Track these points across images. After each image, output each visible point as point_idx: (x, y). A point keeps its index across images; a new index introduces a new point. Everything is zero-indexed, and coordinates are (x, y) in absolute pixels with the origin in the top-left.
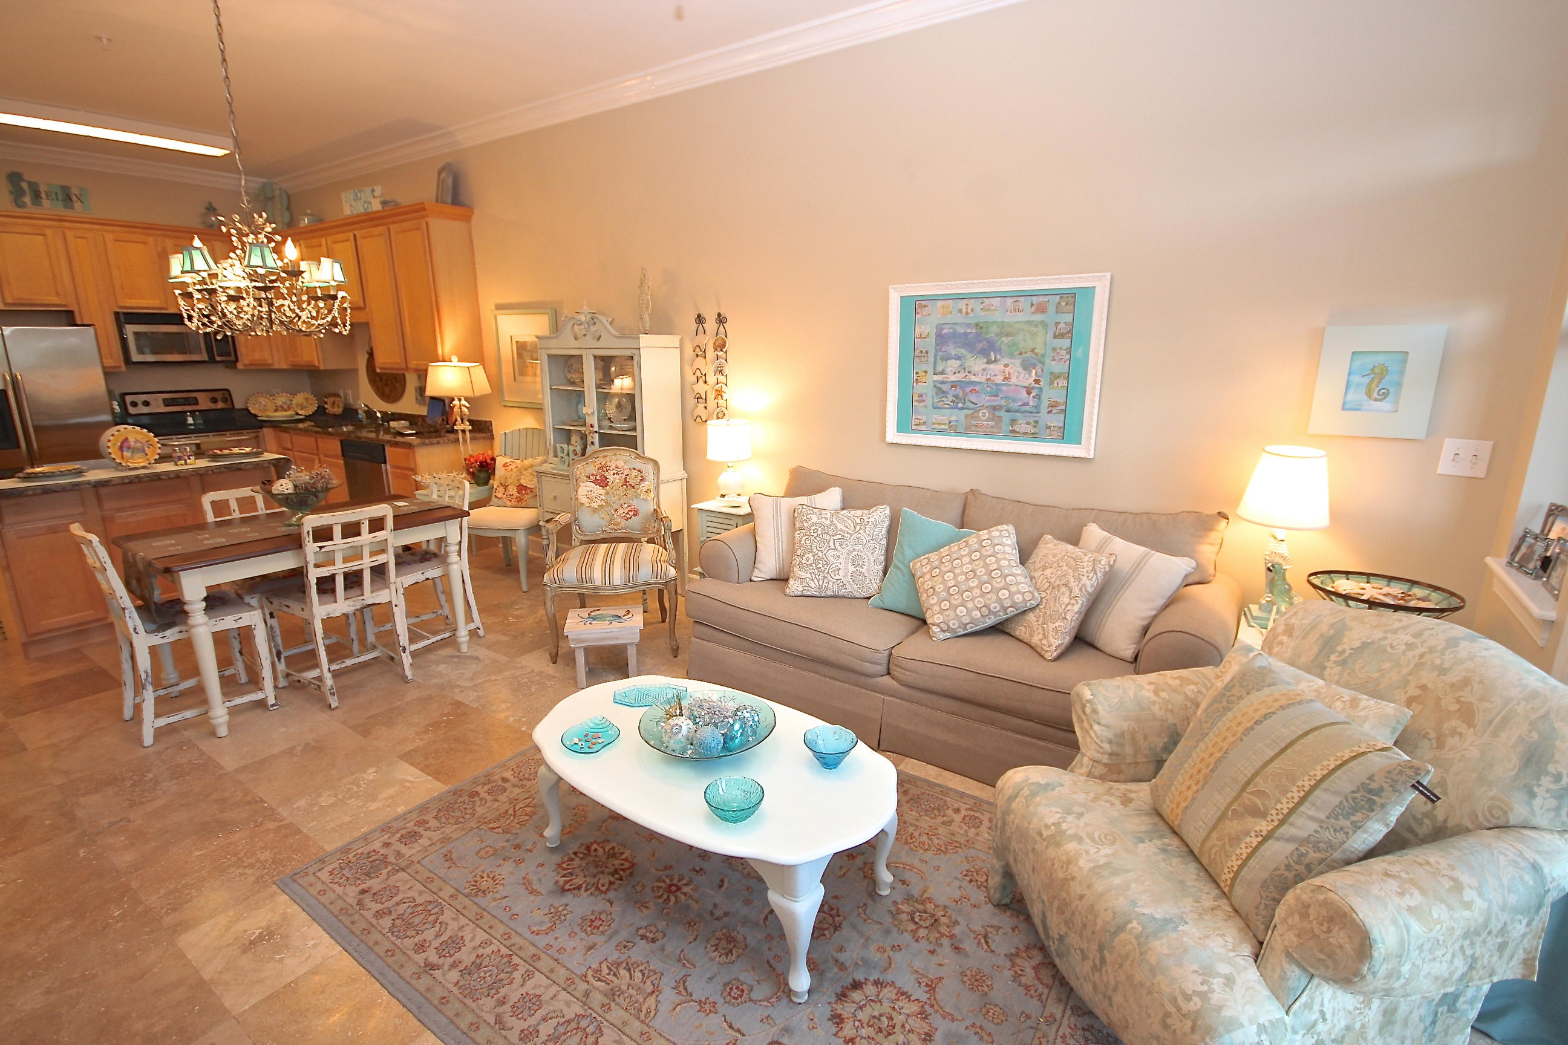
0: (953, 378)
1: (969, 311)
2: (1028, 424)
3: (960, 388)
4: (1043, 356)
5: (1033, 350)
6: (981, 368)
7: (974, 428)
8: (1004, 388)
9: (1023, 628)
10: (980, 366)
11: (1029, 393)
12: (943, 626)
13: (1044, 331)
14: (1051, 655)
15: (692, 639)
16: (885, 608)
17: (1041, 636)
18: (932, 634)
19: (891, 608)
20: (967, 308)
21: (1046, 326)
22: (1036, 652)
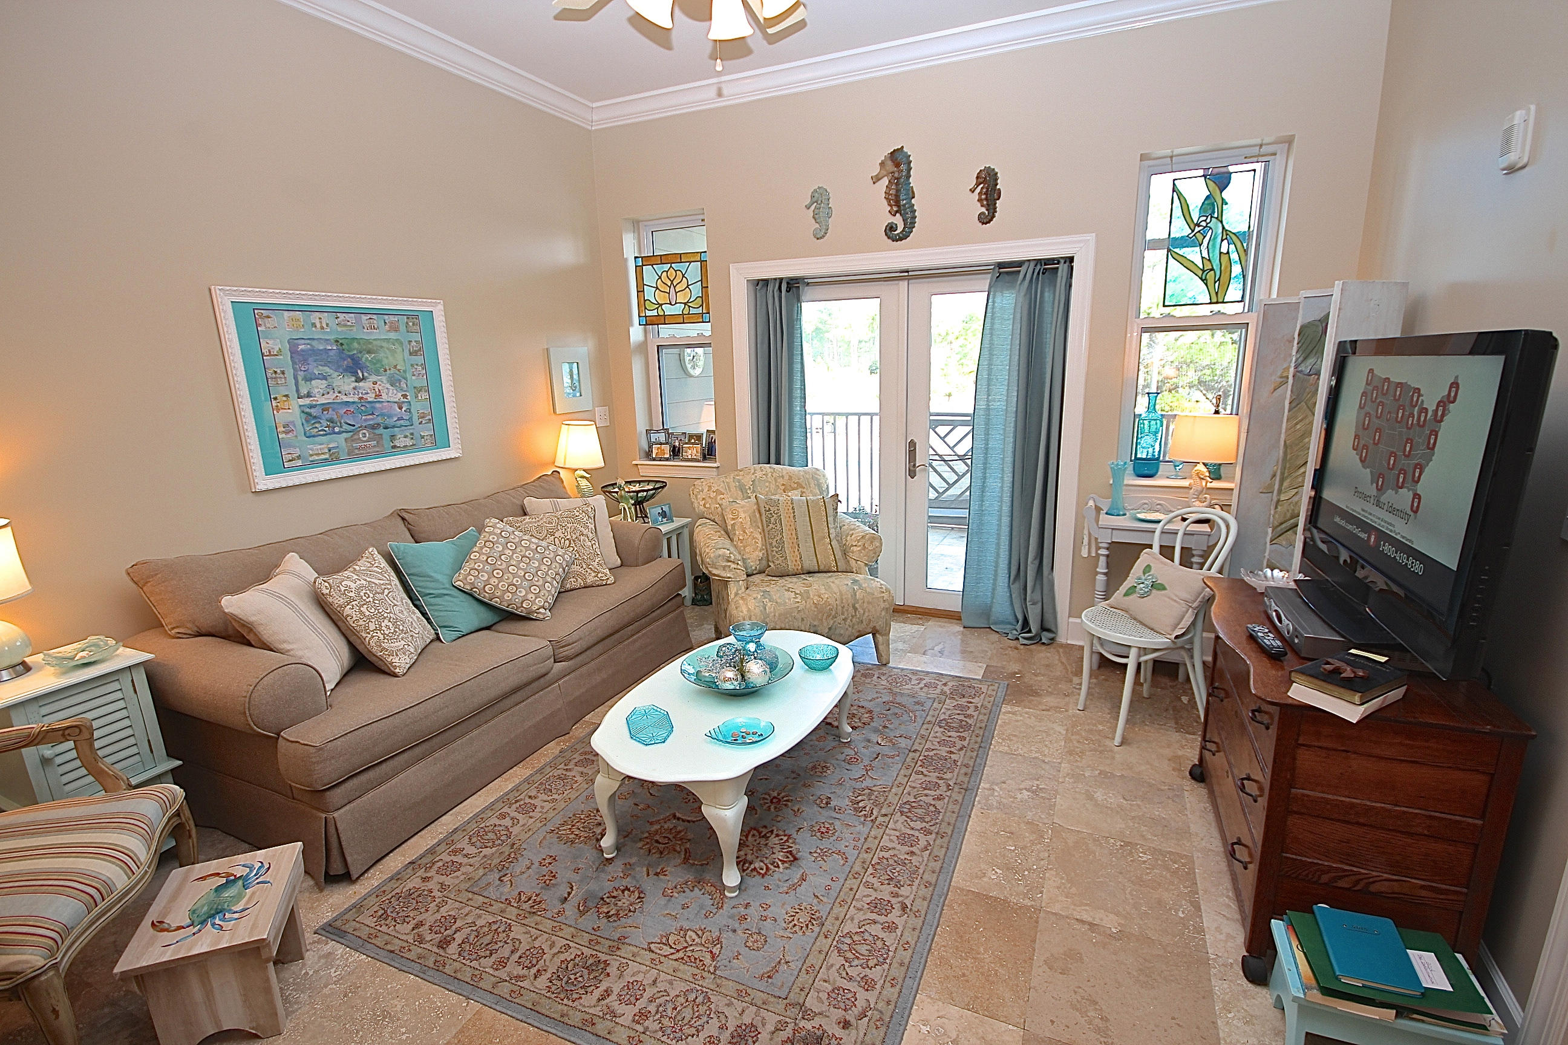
0: (322, 400)
1: (325, 326)
2: (406, 437)
3: (333, 410)
4: (405, 371)
5: (395, 367)
7: (357, 451)
8: (378, 405)
9: (572, 580)
10: (350, 385)
11: (401, 408)
12: (547, 604)
13: (400, 349)
14: (612, 580)
15: (336, 815)
16: (463, 636)
17: (593, 574)
18: (542, 617)
19: (469, 631)
20: (321, 322)
21: (401, 344)
22: (598, 586)
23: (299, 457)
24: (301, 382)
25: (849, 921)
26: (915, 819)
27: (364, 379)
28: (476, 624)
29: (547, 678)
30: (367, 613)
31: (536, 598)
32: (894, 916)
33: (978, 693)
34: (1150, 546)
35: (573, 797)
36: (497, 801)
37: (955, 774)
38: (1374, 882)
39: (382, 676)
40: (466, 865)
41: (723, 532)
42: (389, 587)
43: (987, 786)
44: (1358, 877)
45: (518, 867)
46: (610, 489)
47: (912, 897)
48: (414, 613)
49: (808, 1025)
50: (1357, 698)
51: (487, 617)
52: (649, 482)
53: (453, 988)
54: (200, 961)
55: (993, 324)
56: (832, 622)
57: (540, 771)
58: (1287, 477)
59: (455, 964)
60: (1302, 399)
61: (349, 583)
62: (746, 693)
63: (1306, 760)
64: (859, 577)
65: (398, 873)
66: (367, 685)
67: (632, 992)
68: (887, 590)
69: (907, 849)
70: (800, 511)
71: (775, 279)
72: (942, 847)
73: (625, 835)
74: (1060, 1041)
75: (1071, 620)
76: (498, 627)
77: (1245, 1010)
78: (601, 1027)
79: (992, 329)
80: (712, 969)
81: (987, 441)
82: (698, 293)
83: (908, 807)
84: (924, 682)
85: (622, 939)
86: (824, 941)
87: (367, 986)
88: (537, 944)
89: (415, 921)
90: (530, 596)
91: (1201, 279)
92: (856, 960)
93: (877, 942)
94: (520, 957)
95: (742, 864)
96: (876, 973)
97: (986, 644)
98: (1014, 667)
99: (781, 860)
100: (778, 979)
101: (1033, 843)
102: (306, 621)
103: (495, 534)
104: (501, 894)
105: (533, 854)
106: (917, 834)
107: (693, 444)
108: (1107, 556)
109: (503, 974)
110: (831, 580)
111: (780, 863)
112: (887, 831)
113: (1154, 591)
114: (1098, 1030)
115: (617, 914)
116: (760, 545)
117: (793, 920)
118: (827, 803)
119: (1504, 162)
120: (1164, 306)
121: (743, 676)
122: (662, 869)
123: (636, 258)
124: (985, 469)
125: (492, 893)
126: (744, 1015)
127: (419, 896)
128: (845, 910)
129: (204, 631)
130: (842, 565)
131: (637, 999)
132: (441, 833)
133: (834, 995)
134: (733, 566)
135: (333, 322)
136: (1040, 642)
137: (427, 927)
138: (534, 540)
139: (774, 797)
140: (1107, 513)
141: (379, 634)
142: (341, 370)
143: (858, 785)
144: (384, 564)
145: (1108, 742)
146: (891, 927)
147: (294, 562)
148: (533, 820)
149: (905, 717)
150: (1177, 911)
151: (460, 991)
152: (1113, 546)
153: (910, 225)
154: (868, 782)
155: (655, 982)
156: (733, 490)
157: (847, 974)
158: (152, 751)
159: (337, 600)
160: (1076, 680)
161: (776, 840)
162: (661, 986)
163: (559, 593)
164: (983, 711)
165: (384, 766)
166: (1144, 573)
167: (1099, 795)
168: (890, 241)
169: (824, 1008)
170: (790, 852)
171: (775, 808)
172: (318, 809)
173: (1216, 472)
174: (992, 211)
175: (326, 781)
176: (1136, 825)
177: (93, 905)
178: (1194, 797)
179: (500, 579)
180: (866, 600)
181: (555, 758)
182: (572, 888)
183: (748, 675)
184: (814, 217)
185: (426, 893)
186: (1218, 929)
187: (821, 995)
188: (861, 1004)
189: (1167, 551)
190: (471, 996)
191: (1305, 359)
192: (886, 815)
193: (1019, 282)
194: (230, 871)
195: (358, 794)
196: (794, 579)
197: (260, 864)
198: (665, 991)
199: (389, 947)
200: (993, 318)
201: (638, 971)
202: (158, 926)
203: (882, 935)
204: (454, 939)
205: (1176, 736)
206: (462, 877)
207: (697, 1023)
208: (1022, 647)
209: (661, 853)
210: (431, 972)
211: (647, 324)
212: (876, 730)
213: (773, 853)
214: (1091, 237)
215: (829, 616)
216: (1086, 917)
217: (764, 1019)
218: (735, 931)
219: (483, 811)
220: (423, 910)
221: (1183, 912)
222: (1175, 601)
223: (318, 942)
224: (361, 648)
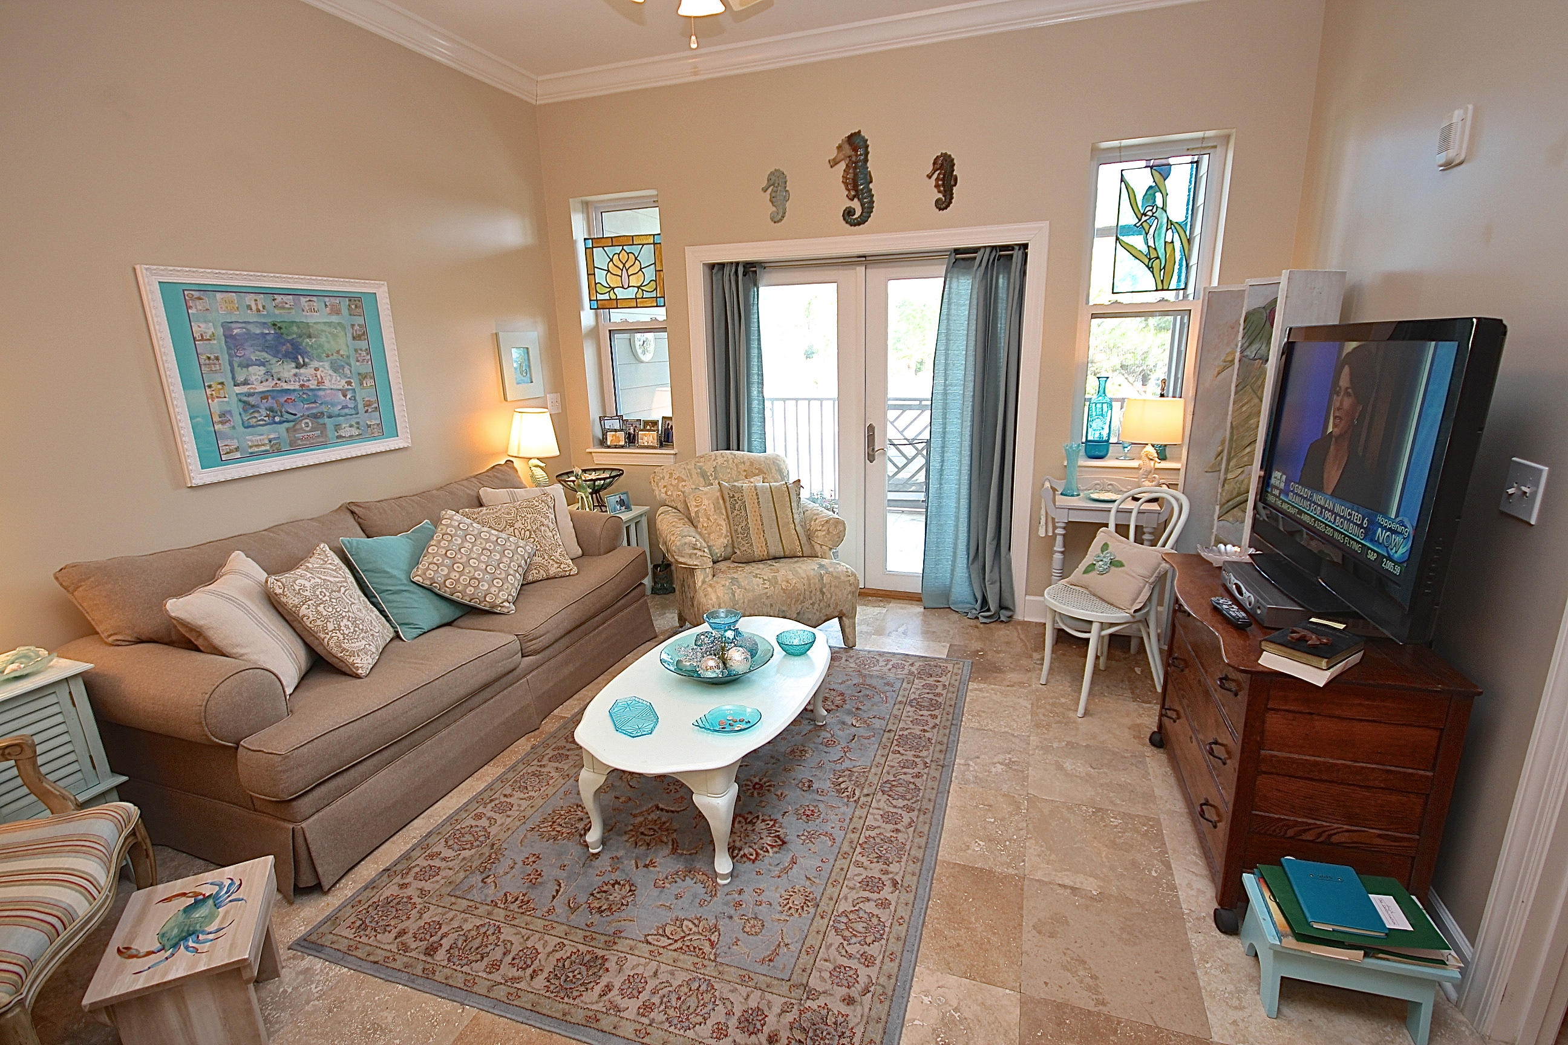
0: (261, 388)
1: (261, 309)
2: (351, 426)
3: (273, 398)
4: (348, 357)
5: (338, 352)
6: (292, 373)
7: (299, 442)
8: (321, 393)
9: (534, 571)
10: (289, 371)
11: (345, 396)
12: (510, 598)
13: (343, 333)
14: (575, 570)
15: (304, 825)
16: (425, 633)
17: (556, 565)
18: (506, 610)
19: (430, 628)
20: (257, 304)
21: (343, 328)
22: (561, 577)
23: (237, 449)
24: (237, 369)
25: (843, 901)
26: (896, 797)
27: (305, 365)
28: (437, 622)
29: (516, 673)
30: (325, 613)
31: (499, 591)
32: (887, 892)
33: (945, 672)
34: (1106, 525)
35: (550, 793)
36: (470, 801)
37: (931, 751)
38: (1335, 834)
39: (343, 678)
40: (445, 869)
41: (686, 520)
42: (345, 584)
43: (962, 761)
44: (1320, 830)
45: (501, 868)
46: (565, 478)
47: (901, 873)
48: (372, 611)
49: (814, 1005)
50: (1324, 663)
51: (449, 613)
52: (604, 470)
53: (445, 995)
54: (175, 989)
55: (949, 309)
56: (800, 607)
57: (513, 768)
58: (1233, 457)
59: (446, 970)
60: (1249, 382)
61: (303, 582)
62: (728, 681)
63: (1275, 723)
64: (825, 562)
65: (373, 881)
66: (327, 688)
67: (633, 985)
68: (853, 574)
69: (892, 827)
70: (765, 498)
71: (732, 263)
72: (925, 823)
73: (609, 828)
74: (1055, 1001)
75: (1028, 598)
76: (459, 623)
77: (1221, 960)
78: (606, 1023)
79: (948, 314)
80: (712, 957)
81: (944, 424)
82: (652, 276)
83: (889, 786)
84: (891, 663)
85: (617, 933)
86: (821, 921)
87: (352, 1000)
88: (529, 944)
89: (397, 930)
90: (493, 590)
91: (1147, 266)
92: (854, 938)
93: (872, 919)
94: (514, 959)
95: (733, 850)
96: (874, 950)
97: (949, 625)
98: (976, 645)
99: (769, 845)
100: (779, 961)
101: (1011, 814)
102: (259, 623)
103: (453, 526)
104: (486, 896)
105: (515, 854)
106: (900, 811)
107: (648, 431)
108: (1064, 535)
109: (497, 977)
110: (798, 565)
111: (769, 848)
112: (871, 811)
113: (1113, 568)
114: (1089, 988)
115: (610, 909)
116: (724, 532)
117: (788, 903)
118: (809, 786)
119: (1442, 158)
120: (1113, 293)
121: (724, 664)
122: (651, 861)
123: (585, 239)
124: (943, 452)
125: (475, 895)
126: (750, 1000)
127: (398, 903)
128: (838, 891)
129: (143, 637)
130: (807, 550)
131: (640, 992)
132: (414, 838)
133: (836, 974)
134: (700, 553)
135: (270, 305)
136: (999, 621)
137: (410, 935)
138: (493, 532)
139: (756, 783)
140: (1062, 494)
141: (339, 634)
142: (280, 356)
143: (838, 767)
144: (337, 561)
145: (1071, 714)
146: (884, 904)
147: (239, 560)
148: (511, 819)
149: (877, 698)
150: (1150, 871)
151: (454, 998)
152: (1070, 525)
153: (868, 210)
154: (847, 764)
155: (655, 974)
156: (695, 476)
157: (847, 952)
158: (94, 767)
159: (291, 600)
160: (1036, 656)
161: (763, 826)
162: (663, 977)
163: (522, 585)
164: (951, 689)
165: (352, 771)
166: (1102, 551)
167: (1068, 765)
168: (848, 226)
169: (828, 986)
170: (778, 837)
171: (759, 794)
172: (284, 820)
173: (1162, 453)
174: (948, 197)
175: (292, 790)
176: (1105, 792)
177: (55, 934)
178: (1156, 764)
179: (461, 573)
180: (833, 584)
181: (528, 754)
182: (560, 885)
183: (730, 663)
184: (770, 200)
185: (405, 900)
186: (1189, 886)
187: (823, 974)
188: (863, 980)
189: (1122, 530)
190: (466, 1002)
191: (1250, 344)
192: (868, 795)
193: (975, 268)
194: (198, 890)
195: (326, 802)
196: (761, 566)
197: (230, 881)
198: (667, 982)
199: (371, 958)
200: (949, 304)
201: (637, 964)
202: (125, 952)
203: (876, 912)
204: (441, 945)
205: (1133, 706)
206: (442, 882)
207: (703, 1011)
208: (982, 626)
209: (648, 845)
210: (420, 981)
211: (598, 308)
212: (849, 713)
213: (761, 838)
214: (1045, 224)
215: (797, 601)
216: (1067, 882)
217: (769, 1002)
218: (731, 917)
219: (457, 813)
220: (404, 918)
221: (1156, 872)
222: (1133, 577)
223: (294, 958)
224: (319, 649)
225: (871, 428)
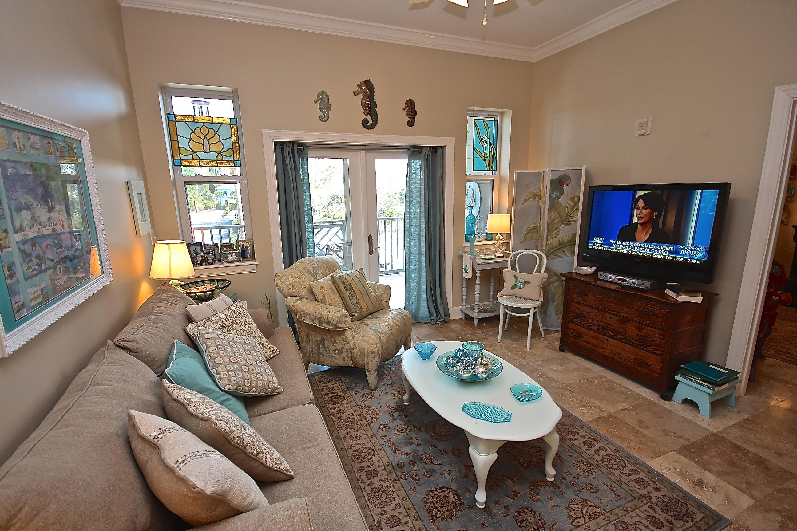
0: (30, 235)
2: (82, 267)
3: (39, 245)
6: (46, 218)
7: (58, 289)
8: (64, 237)
10: (45, 215)
14: (278, 350)
18: (280, 391)
20: (18, 142)
22: (272, 358)
23: (23, 306)
24: (15, 214)
25: (593, 456)
27: (53, 208)
32: (596, 444)
47: (587, 434)
49: (654, 500)
55: (411, 175)
60: (553, 206)
70: (357, 281)
75: (454, 308)
79: (410, 178)
80: (603, 512)
82: (230, 146)
86: (602, 469)
91: (484, 161)
92: (619, 467)
96: (630, 467)
100: (620, 494)
113: (525, 285)
114: (678, 438)
120: (473, 171)
123: (168, 114)
128: (586, 454)
130: (382, 306)
133: (639, 484)
135: (27, 144)
142: (38, 199)
146: (603, 449)
153: (375, 122)
157: (627, 474)
166: (517, 279)
167: (555, 369)
169: (645, 490)
174: (413, 121)
176: (577, 373)
184: (319, 108)
187: (637, 487)
188: (647, 480)
193: (422, 156)
203: (606, 453)
211: (181, 165)
214: (454, 138)
216: (621, 408)
218: (579, 491)
221: (628, 392)
225: (370, 237)
